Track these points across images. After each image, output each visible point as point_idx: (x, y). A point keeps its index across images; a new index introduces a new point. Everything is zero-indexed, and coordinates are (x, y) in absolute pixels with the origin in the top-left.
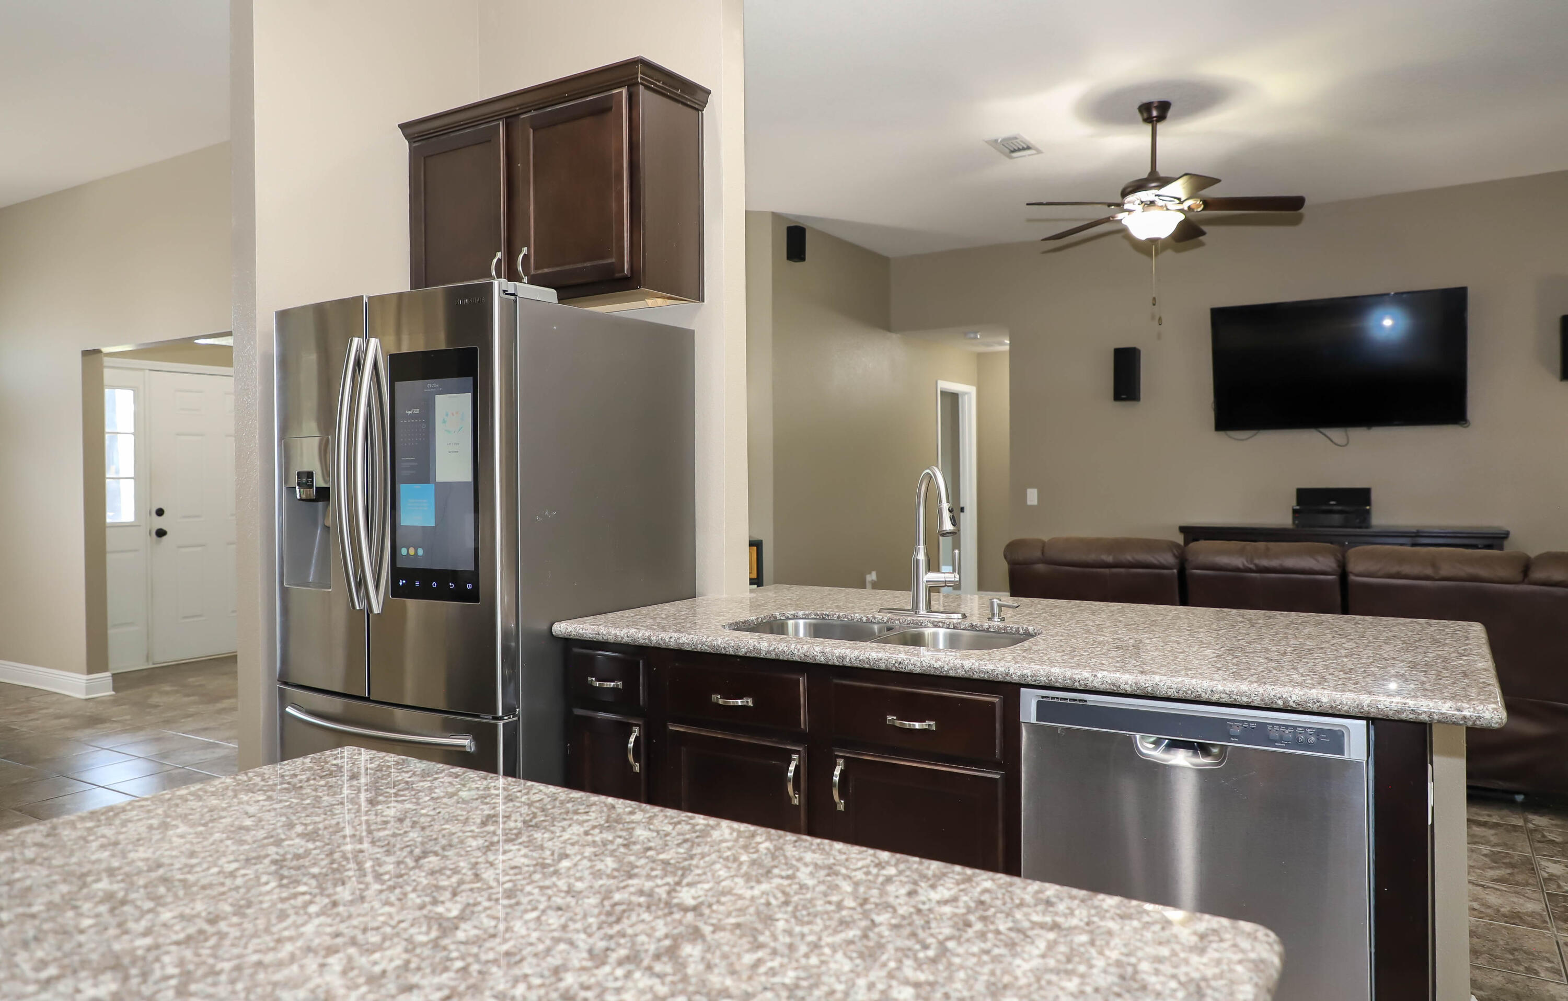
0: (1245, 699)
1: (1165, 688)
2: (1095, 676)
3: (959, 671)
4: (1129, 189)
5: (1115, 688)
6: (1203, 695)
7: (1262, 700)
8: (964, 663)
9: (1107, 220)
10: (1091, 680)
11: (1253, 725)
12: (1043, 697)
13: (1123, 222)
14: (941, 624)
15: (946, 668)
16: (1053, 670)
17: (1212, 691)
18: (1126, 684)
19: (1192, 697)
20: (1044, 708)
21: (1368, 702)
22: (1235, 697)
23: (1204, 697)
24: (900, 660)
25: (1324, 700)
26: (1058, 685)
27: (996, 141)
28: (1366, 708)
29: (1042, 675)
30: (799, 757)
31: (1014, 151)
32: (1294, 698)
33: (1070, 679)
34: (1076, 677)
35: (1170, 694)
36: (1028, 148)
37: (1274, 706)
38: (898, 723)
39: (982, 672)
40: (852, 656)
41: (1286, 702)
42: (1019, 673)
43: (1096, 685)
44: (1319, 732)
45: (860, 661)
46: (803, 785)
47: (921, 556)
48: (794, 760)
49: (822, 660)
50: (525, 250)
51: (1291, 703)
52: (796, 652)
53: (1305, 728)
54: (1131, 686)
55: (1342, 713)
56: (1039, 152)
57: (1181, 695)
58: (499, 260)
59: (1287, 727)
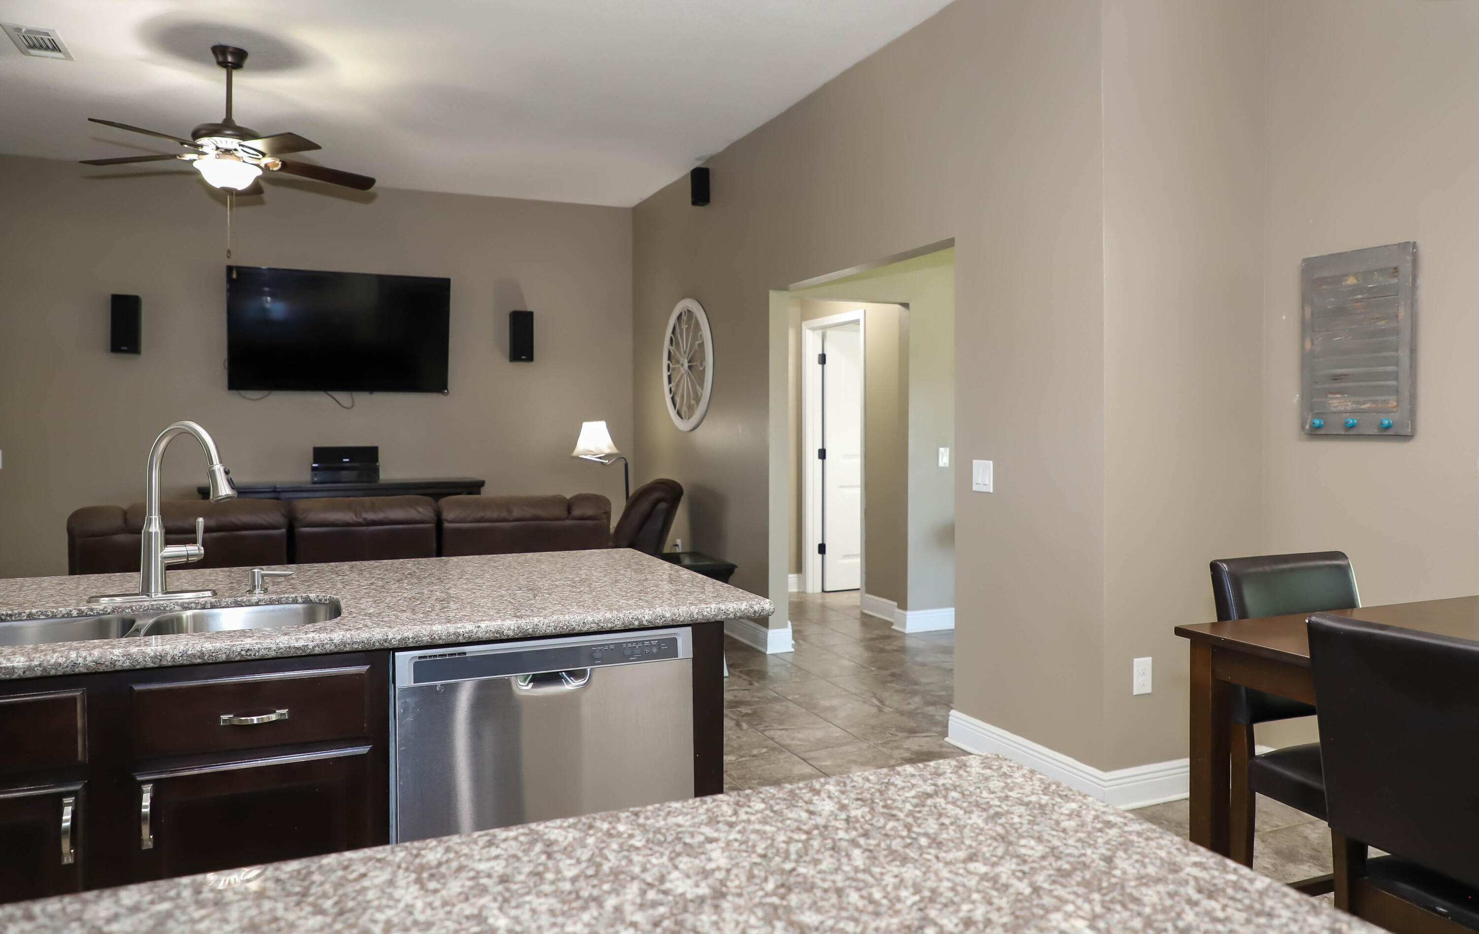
0: (610, 625)
1: (545, 626)
2: (479, 627)
3: (327, 646)
4: (203, 132)
5: (498, 636)
6: (577, 628)
7: (623, 624)
8: (332, 637)
10: (475, 631)
11: (612, 647)
12: (420, 657)
14: (193, 605)
15: (311, 645)
16: (434, 628)
17: (584, 623)
18: (509, 629)
19: (567, 631)
20: (421, 670)
21: (696, 611)
22: (602, 625)
23: (578, 629)
24: (247, 647)
25: (668, 615)
26: (441, 642)
28: (696, 616)
29: (425, 635)
30: (76, 801)
31: (33, 47)
32: (647, 617)
33: (454, 634)
34: (460, 631)
35: (548, 631)
36: (55, 48)
37: (631, 627)
38: (236, 721)
39: (356, 643)
40: (176, 652)
41: (641, 622)
42: (399, 637)
43: (480, 635)
44: (660, 641)
45: (189, 656)
46: (84, 835)
47: (155, 530)
48: (71, 805)
49: (127, 664)
51: (645, 623)
52: (80, 660)
53: (650, 641)
54: (514, 630)
55: (680, 623)
56: (68, 57)
57: (558, 631)
59: (637, 642)
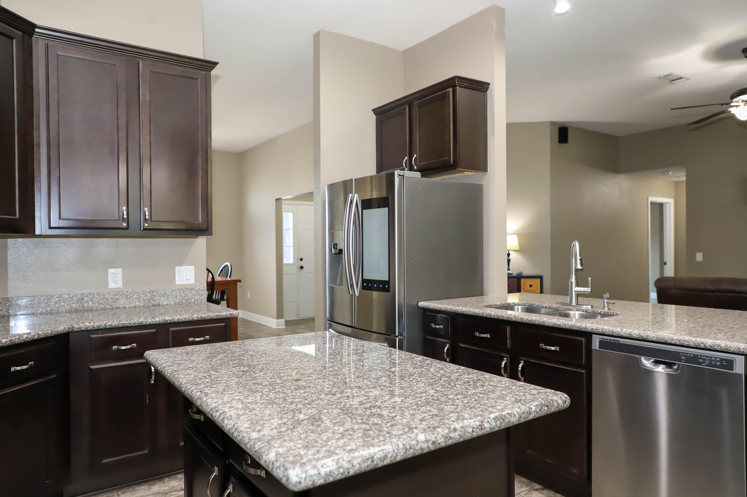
0: (686, 343)
1: (652, 336)
2: (622, 330)
3: (567, 326)
4: (735, 95)
5: (630, 336)
6: (668, 340)
7: (694, 344)
8: (569, 323)
9: (723, 112)
10: (620, 332)
11: (692, 355)
12: (602, 339)
13: (732, 112)
15: (562, 325)
16: (605, 327)
17: (672, 339)
18: (635, 334)
19: (663, 341)
20: (603, 344)
21: (743, 347)
22: (682, 342)
23: (669, 341)
24: (544, 321)
25: (723, 345)
26: (607, 334)
27: (660, 77)
28: (742, 350)
29: (600, 329)
30: (507, 359)
31: (673, 80)
32: (709, 344)
33: (612, 331)
34: (614, 330)
35: (654, 339)
36: (681, 78)
37: (700, 347)
38: (544, 347)
39: (576, 327)
40: (526, 318)
41: (705, 345)
42: (591, 328)
43: (622, 334)
44: (722, 360)
45: (529, 320)
46: (508, 370)
47: (573, 280)
48: (505, 360)
49: (514, 319)
50: (415, 156)
51: (707, 346)
52: (504, 316)
53: (715, 358)
54: (637, 335)
55: (732, 352)
56: (688, 79)
57: (659, 340)
58: (406, 160)
59: (707, 357)
